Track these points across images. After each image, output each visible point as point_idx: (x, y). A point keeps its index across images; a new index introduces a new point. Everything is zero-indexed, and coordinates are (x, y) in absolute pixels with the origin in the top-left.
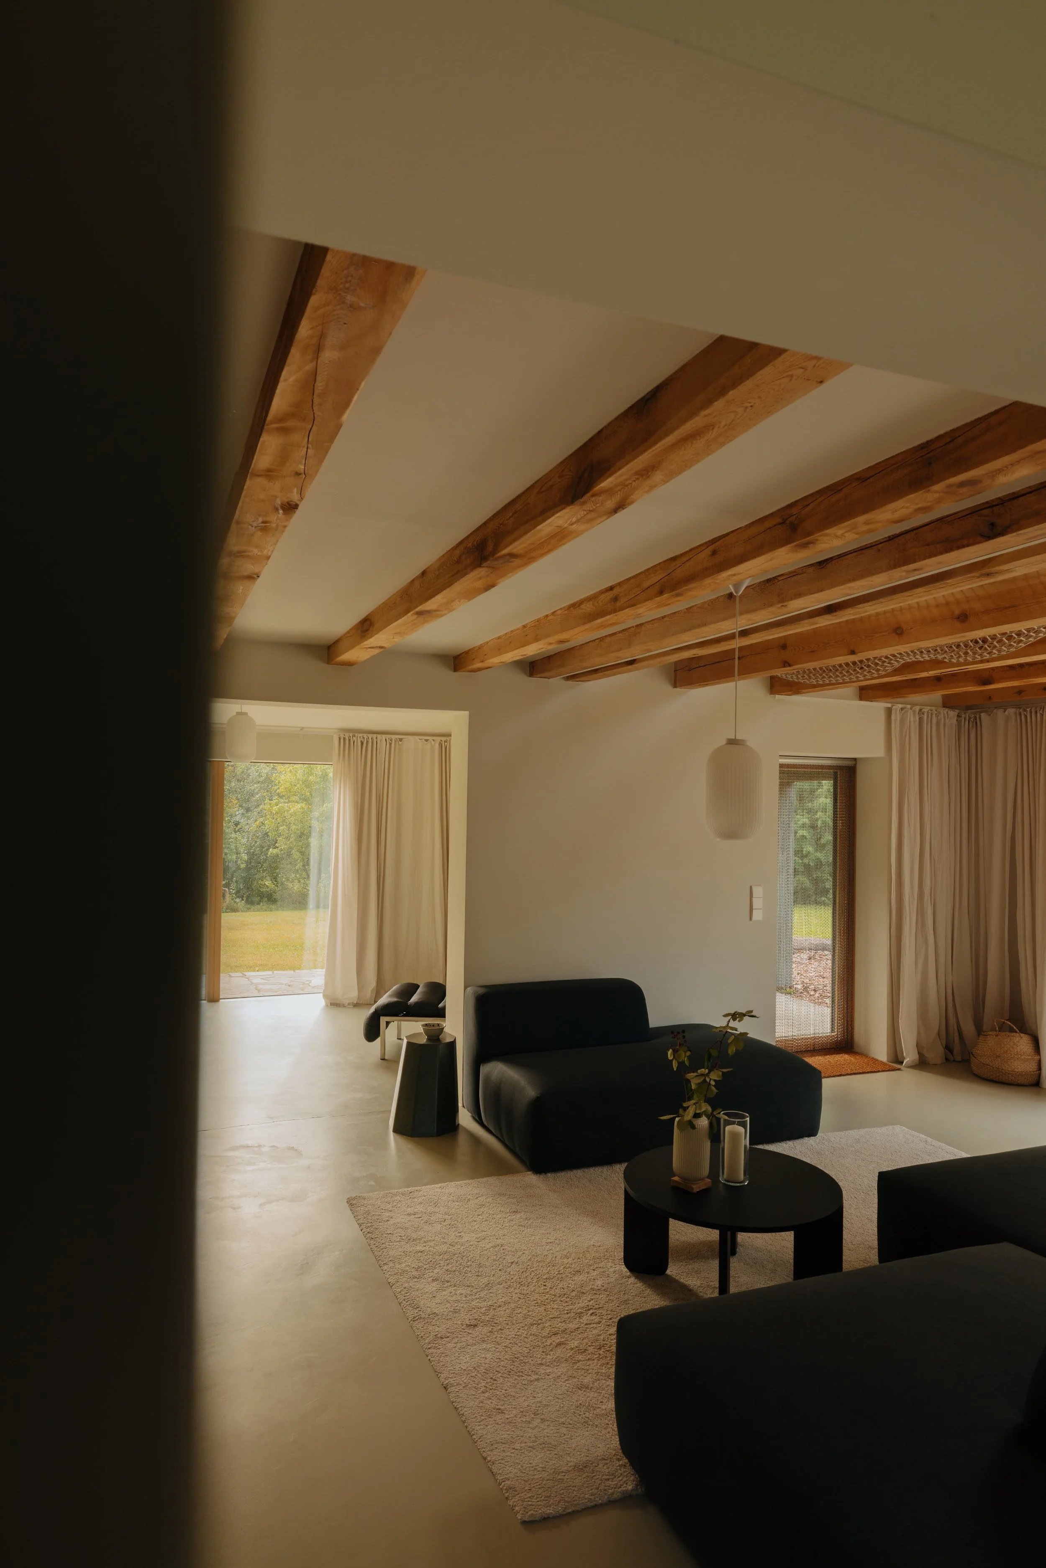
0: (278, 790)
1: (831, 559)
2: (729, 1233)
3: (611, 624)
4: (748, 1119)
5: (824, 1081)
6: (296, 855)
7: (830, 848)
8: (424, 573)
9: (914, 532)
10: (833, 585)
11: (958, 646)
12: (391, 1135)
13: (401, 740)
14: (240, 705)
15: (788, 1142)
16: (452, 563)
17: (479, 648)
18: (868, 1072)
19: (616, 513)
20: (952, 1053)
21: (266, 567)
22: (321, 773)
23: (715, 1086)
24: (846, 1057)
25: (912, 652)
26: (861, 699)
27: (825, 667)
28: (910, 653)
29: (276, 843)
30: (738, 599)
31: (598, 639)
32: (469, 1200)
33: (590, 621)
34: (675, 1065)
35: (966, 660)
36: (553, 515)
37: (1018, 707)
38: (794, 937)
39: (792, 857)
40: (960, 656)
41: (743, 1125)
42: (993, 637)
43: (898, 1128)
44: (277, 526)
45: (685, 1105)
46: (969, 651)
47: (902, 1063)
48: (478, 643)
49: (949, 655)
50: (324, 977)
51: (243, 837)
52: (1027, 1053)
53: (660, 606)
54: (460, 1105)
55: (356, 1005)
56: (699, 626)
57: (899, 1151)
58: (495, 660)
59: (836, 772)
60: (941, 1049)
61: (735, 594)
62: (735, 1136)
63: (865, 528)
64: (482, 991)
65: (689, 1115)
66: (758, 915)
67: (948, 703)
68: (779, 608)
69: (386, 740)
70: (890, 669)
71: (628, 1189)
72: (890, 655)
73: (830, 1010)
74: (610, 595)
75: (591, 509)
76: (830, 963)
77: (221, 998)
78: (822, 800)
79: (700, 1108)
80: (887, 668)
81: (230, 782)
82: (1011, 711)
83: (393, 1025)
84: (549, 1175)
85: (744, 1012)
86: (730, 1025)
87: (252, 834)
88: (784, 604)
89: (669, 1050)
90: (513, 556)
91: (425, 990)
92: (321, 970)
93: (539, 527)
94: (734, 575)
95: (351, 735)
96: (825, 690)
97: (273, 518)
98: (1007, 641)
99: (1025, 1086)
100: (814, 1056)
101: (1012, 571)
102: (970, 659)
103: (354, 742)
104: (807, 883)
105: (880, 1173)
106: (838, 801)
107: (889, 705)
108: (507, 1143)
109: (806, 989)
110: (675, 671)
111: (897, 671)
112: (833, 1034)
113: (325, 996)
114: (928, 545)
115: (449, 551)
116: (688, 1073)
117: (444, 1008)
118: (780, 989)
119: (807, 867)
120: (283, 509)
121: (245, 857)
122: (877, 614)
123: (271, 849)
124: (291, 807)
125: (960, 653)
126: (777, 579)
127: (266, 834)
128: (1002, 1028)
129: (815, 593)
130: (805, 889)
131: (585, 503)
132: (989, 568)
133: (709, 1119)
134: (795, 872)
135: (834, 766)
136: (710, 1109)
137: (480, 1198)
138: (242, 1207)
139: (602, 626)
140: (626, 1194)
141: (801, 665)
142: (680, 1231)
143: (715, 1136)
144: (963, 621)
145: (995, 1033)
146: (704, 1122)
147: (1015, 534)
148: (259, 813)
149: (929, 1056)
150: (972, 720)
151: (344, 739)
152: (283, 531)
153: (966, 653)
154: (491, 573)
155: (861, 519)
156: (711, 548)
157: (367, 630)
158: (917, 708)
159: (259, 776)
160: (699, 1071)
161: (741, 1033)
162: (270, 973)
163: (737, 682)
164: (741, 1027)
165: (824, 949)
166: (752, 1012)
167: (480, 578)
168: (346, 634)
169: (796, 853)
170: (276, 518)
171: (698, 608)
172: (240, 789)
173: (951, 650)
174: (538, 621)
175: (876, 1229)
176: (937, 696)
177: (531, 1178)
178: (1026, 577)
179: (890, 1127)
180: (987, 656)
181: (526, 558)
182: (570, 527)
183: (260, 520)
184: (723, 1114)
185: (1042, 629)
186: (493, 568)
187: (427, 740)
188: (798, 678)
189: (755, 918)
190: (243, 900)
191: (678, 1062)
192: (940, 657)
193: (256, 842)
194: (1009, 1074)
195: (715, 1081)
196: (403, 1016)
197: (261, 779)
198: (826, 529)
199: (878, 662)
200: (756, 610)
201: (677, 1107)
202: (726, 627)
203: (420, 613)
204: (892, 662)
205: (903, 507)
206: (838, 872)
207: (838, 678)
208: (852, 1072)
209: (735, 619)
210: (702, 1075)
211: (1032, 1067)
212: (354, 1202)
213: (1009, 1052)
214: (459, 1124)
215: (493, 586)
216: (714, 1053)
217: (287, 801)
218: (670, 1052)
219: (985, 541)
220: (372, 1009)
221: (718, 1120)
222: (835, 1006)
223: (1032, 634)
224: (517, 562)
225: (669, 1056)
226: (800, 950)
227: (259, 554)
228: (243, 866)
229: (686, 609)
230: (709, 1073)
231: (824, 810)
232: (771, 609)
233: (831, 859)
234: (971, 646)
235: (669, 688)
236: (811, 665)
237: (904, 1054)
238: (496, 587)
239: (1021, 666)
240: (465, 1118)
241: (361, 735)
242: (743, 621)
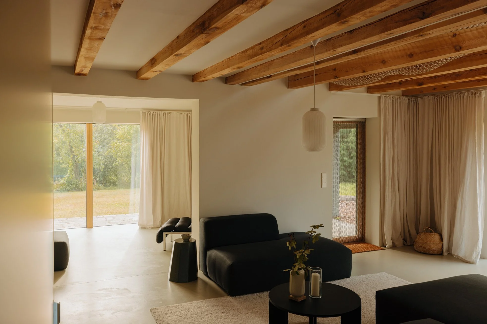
0: (116, 137)
1: (355, 30)
2: (313, 318)
3: (260, 60)
4: (321, 270)
5: (353, 255)
6: (125, 165)
7: (355, 158)
8: (178, 37)
9: (391, 17)
10: (355, 41)
11: (409, 68)
12: (169, 282)
13: (170, 113)
14: (98, 98)
15: (338, 280)
16: (190, 32)
17: (203, 72)
18: (371, 251)
19: (262, 8)
20: (406, 242)
21: (108, 34)
22: (135, 129)
23: (307, 257)
24: (362, 244)
25: (389, 71)
26: (368, 93)
27: (352, 78)
28: (388, 71)
29: (116, 160)
30: (315, 48)
31: (255, 67)
32: (203, 308)
33: (251, 58)
34: (290, 248)
35: (412, 74)
36: (234, 9)
37: (433, 95)
38: (340, 195)
39: (339, 163)
40: (410, 73)
41: (319, 273)
42: (424, 64)
43: (384, 274)
44: (112, 15)
45: (294, 265)
46: (413, 70)
47: (386, 246)
48: (202, 69)
49: (405, 72)
50: (138, 217)
51: (102, 158)
52: (437, 241)
53: (281, 51)
54: (198, 269)
55: (153, 228)
56: (299, 60)
57: (385, 283)
58: (210, 77)
59: (357, 124)
60: (401, 240)
61: (314, 45)
62: (316, 277)
63: (369, 15)
64: (207, 220)
65: (296, 269)
66: (324, 185)
67: (404, 94)
68: (332, 51)
69: (163, 113)
70: (380, 79)
71: (271, 300)
72: (380, 73)
73: (355, 226)
74: (260, 46)
75: (251, 6)
76: (355, 206)
77: (93, 226)
78: (351, 138)
79: (301, 266)
80: (379, 79)
81: (95, 134)
82: (431, 97)
83: (169, 236)
84: (237, 297)
85: (319, 225)
86: (313, 231)
87: (105, 156)
88: (335, 50)
89: (287, 242)
90: (217, 28)
91: (182, 220)
92: (137, 214)
93: (228, 15)
94: (314, 36)
95: (148, 111)
96: (353, 88)
97: (110, 11)
98: (429, 66)
99: (437, 255)
100: (349, 245)
101: (432, 34)
102: (414, 74)
103: (149, 115)
104: (345, 173)
105: (377, 292)
106: (358, 137)
107: (380, 95)
108: (219, 284)
109: (345, 217)
110: (288, 81)
111: (383, 80)
112: (356, 235)
113: (139, 225)
114: (396, 22)
115: (189, 27)
116: (296, 251)
117: (191, 228)
118: (334, 217)
119: (345, 166)
120: (114, 7)
121: (103, 167)
122: (374, 55)
123: (114, 163)
124: (122, 144)
125: (410, 71)
126: (332, 39)
127: (112, 156)
128: (427, 231)
129: (348, 45)
130: (344, 176)
131: (248, 3)
132: (422, 33)
133: (304, 271)
134: (340, 168)
135: (356, 122)
136: (305, 266)
137: (207, 307)
138: (104, 314)
139: (256, 61)
140: (270, 303)
141: (342, 78)
142: (293, 318)
143: (307, 277)
144: (411, 57)
145: (424, 233)
146: (302, 272)
147: (433, 17)
148: (108, 147)
149: (397, 243)
150: (414, 101)
151: (145, 113)
152: (114, 17)
153: (412, 72)
154: (208, 36)
155: (368, 10)
156: (303, 25)
157: (154, 63)
158: (391, 96)
159: (109, 131)
160: (300, 250)
161: (318, 234)
162: (115, 215)
163: (315, 85)
164: (318, 231)
165: (352, 200)
166: (322, 225)
167: (203, 39)
168: (144, 65)
169: (341, 161)
170: (111, 11)
171: (298, 52)
172: (100, 137)
173: (406, 70)
174: (229, 59)
175: (375, 315)
176: (399, 91)
177: (229, 298)
178: (437, 37)
179: (381, 273)
180: (421, 72)
181: (223, 29)
182: (242, 14)
183: (104, 12)
184: (311, 268)
185: (444, 60)
186: (209, 34)
187: (181, 113)
188: (341, 83)
189: (323, 187)
190: (102, 185)
191: (291, 247)
192: (401, 73)
193: (108, 160)
194: (430, 250)
195: (307, 254)
196: (173, 232)
197: (109, 132)
198: (353, 15)
199: (375, 76)
200: (323, 52)
201: (291, 266)
202: (310, 60)
203: (177, 55)
204: (381, 76)
205: (386, 5)
206: (358, 167)
207: (358, 83)
208: (365, 251)
209: (313, 57)
210: (301, 252)
211: (439, 247)
212: (153, 311)
213: (430, 241)
214: (198, 277)
215: (208, 42)
216: (307, 243)
217: (121, 141)
218: (288, 243)
219: (420, 20)
220: (160, 229)
221: (309, 271)
222: (357, 223)
223: (440, 62)
224: (219, 31)
225: (287, 245)
226: (343, 201)
227: (104, 28)
228: (102, 170)
229: (293, 53)
230: (304, 251)
231: (352, 142)
232: (329, 52)
233: (355, 163)
234: (414, 68)
235: (285, 88)
236: (346, 78)
237: (386, 243)
238: (210, 43)
239: (435, 77)
240: (200, 274)
241: (152, 111)
242: (317, 58)
